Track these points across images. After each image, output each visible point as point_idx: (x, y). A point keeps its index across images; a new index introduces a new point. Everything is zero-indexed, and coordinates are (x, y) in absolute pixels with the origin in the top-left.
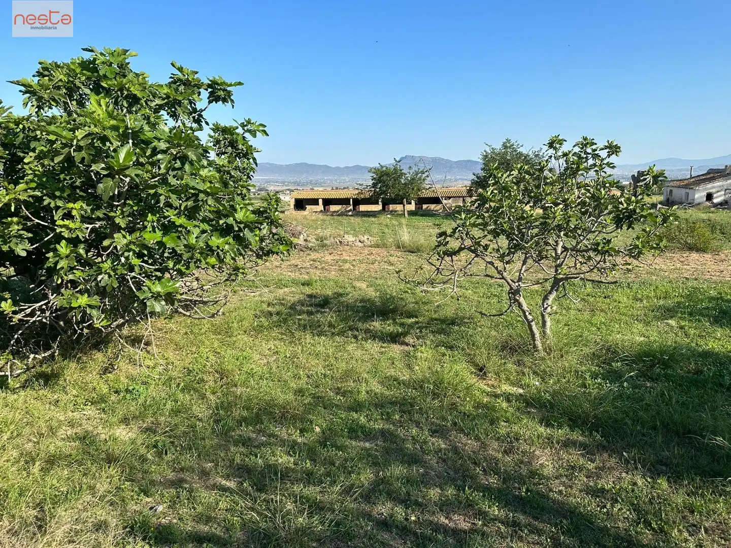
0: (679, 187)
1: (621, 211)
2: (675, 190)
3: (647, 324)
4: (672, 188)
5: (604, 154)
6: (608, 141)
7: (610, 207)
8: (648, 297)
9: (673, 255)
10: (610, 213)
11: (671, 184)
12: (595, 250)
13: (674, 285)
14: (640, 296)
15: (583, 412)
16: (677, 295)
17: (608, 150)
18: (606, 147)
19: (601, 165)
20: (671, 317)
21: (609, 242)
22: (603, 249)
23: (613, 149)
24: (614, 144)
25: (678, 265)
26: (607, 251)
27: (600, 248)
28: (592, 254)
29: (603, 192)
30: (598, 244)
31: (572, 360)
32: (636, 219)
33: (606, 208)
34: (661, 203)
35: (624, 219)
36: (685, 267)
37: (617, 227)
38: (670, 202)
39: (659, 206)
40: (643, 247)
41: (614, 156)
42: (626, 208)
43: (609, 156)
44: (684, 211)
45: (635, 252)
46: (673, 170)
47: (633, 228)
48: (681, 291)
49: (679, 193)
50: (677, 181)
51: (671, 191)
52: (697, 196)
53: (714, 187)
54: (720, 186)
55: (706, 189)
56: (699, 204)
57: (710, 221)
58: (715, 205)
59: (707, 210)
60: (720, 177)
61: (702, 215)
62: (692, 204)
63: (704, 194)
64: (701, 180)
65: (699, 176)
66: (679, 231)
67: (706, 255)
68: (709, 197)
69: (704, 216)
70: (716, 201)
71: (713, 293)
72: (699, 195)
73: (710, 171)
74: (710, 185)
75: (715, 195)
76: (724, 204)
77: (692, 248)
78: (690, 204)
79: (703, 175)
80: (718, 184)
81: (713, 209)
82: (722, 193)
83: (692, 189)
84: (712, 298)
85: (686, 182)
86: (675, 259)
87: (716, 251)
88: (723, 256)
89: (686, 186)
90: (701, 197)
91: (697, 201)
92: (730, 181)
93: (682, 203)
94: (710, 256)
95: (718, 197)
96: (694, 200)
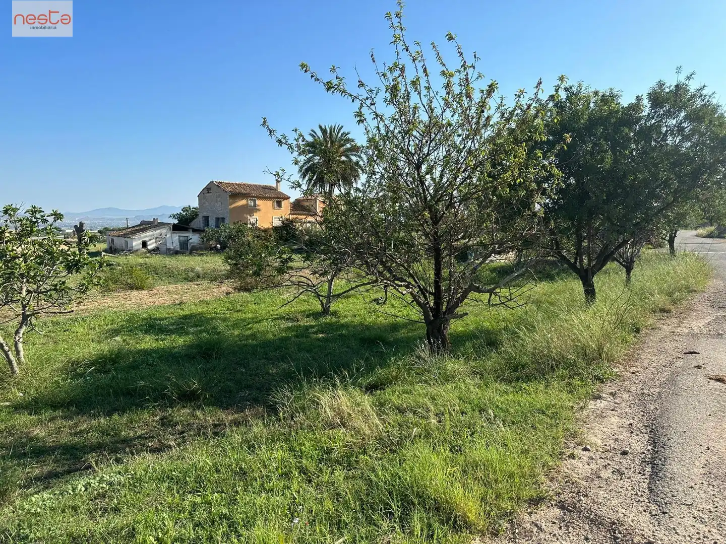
0: (119, 236)
1: (70, 261)
2: (116, 239)
3: (99, 342)
4: (113, 238)
5: (51, 219)
6: (53, 210)
7: (61, 258)
8: (99, 325)
9: (119, 294)
10: (61, 263)
11: (112, 233)
12: (55, 289)
13: (118, 315)
14: (93, 326)
15: (61, 399)
16: (120, 320)
17: (54, 217)
18: (52, 215)
19: (50, 229)
20: (117, 336)
21: (64, 283)
22: (60, 289)
23: (58, 216)
24: (58, 212)
25: (123, 302)
26: (63, 290)
27: (58, 288)
28: (53, 292)
29: (55, 248)
30: (56, 285)
31: (46, 374)
32: (81, 266)
33: (58, 260)
34: (105, 251)
35: (73, 266)
36: (128, 302)
37: (69, 273)
39: (103, 253)
40: (89, 284)
41: (59, 221)
42: (73, 259)
43: (55, 221)
44: (125, 257)
45: (83, 289)
46: (113, 219)
47: (80, 273)
48: (123, 318)
49: (119, 242)
50: (117, 230)
51: (112, 240)
52: (134, 244)
53: (146, 236)
54: (151, 236)
55: (141, 238)
56: (137, 251)
57: (146, 264)
58: (150, 251)
59: (143, 256)
60: (150, 228)
61: (140, 260)
62: (131, 251)
63: (140, 242)
64: (136, 230)
65: (134, 227)
66: (121, 275)
67: (143, 292)
68: (144, 244)
69: (141, 261)
70: (150, 247)
71: (145, 315)
72: (136, 243)
73: (143, 223)
74: (143, 235)
75: (148, 243)
76: (156, 250)
77: (132, 287)
78: (129, 251)
79: (137, 226)
80: (149, 233)
81: (148, 255)
82: (154, 241)
83: (130, 238)
84: (143, 319)
85: (124, 231)
86: (120, 297)
87: (150, 288)
88: (156, 291)
89: (124, 236)
90: (137, 245)
91: (135, 248)
92: (158, 231)
93: (123, 251)
94: (146, 292)
95: (151, 244)
96: (132, 247)
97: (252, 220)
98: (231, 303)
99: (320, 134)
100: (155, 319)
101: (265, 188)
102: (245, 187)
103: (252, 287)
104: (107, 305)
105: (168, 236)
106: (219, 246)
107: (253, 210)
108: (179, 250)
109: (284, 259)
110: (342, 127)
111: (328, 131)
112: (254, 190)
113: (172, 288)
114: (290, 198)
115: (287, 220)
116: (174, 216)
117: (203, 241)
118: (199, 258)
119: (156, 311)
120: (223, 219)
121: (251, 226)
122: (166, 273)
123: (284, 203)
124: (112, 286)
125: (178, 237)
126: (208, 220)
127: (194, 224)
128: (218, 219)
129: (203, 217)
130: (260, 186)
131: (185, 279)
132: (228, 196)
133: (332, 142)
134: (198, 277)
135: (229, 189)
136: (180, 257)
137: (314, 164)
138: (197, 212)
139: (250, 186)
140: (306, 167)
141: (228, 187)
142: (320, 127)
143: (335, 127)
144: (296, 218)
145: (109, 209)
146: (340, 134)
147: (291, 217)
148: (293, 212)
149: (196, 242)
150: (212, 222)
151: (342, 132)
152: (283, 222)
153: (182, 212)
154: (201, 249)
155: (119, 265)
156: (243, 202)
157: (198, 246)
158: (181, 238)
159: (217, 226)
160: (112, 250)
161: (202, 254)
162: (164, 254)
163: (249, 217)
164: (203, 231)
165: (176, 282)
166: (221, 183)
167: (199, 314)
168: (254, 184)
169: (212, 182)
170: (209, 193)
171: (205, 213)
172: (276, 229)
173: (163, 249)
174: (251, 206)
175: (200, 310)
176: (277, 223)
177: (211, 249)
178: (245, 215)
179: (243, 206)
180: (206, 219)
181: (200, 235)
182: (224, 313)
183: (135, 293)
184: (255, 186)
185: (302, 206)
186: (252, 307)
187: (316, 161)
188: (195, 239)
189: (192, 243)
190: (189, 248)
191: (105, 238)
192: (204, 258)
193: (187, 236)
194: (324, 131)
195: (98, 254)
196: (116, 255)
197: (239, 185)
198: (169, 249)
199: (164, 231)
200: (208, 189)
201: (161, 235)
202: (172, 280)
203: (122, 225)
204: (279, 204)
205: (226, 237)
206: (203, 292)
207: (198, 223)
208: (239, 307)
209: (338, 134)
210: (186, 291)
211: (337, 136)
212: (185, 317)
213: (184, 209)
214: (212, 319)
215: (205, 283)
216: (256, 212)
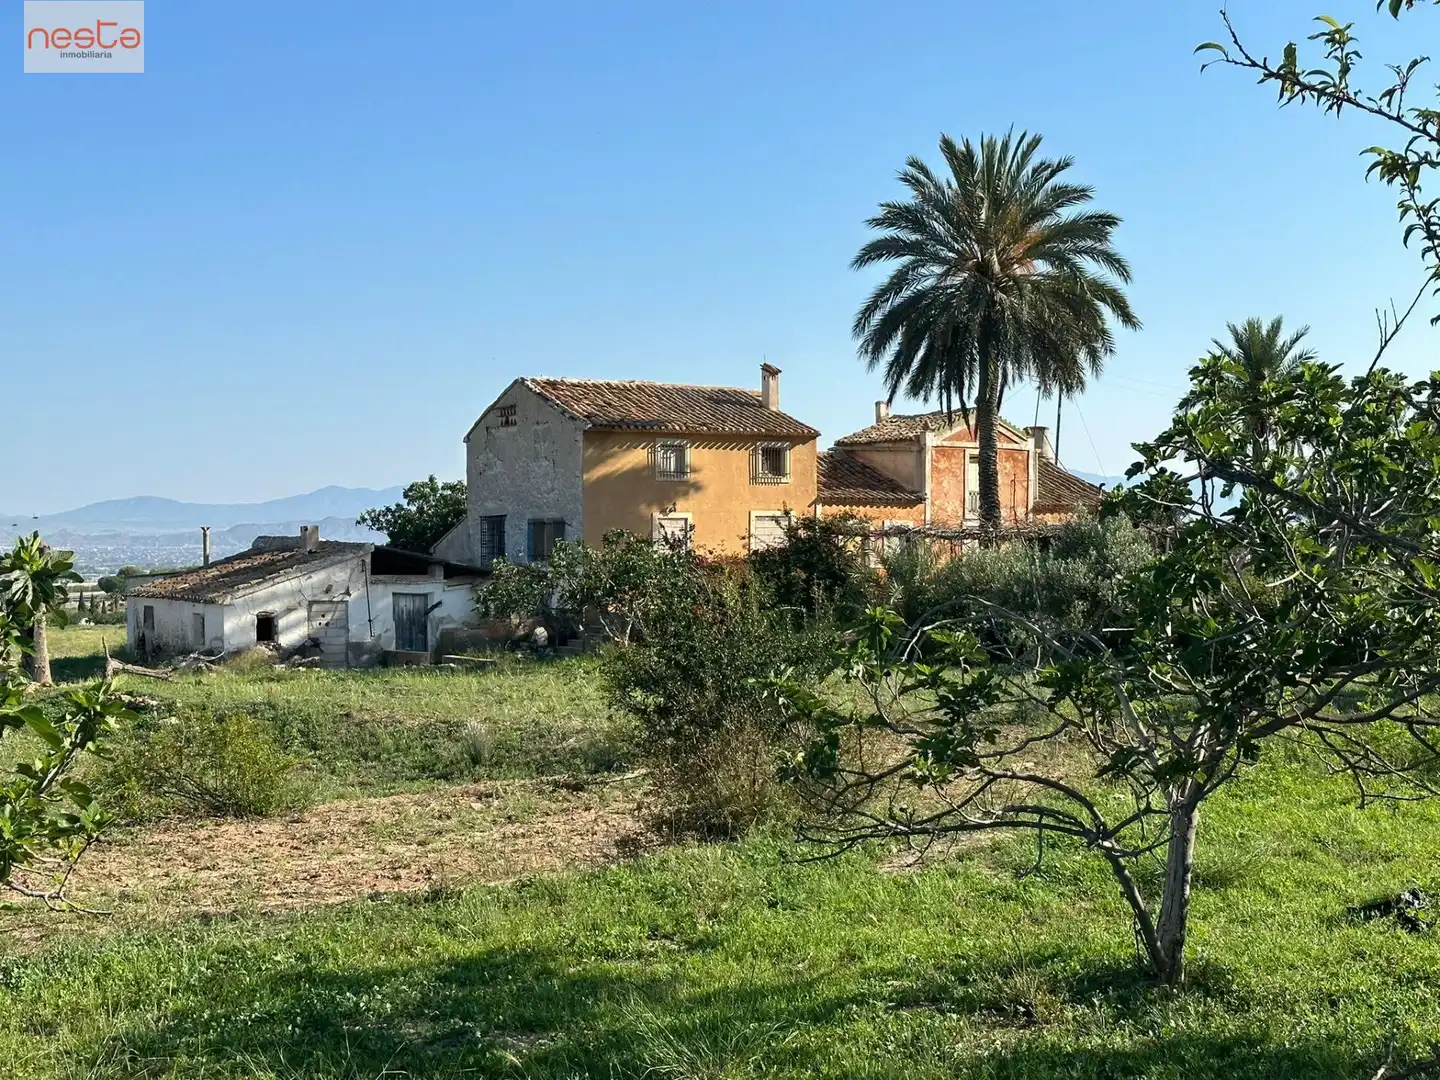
0: (172, 597)
2: (161, 609)
4: (150, 603)
9: (166, 838)
11: (147, 586)
13: (162, 953)
16: (171, 985)
25: (183, 873)
34: (121, 654)
36: (204, 874)
38: (148, 648)
39: (114, 664)
44: (192, 679)
46: (154, 539)
48: (185, 969)
49: (174, 619)
50: (165, 575)
51: (149, 611)
52: (229, 626)
53: (274, 597)
54: (292, 593)
55: (254, 603)
56: (237, 653)
57: (273, 707)
58: (286, 655)
59: (262, 671)
60: (289, 563)
61: (250, 688)
62: (217, 655)
63: (250, 618)
64: (237, 572)
65: (229, 560)
66: (179, 752)
67: (265, 827)
68: (266, 628)
69: (254, 692)
70: (287, 639)
71: (283, 959)
72: (236, 623)
73: (262, 545)
74: (263, 591)
75: (281, 623)
76: (309, 649)
77: (223, 806)
78: (210, 653)
79: (241, 557)
80: (287, 584)
81: (280, 668)
82: (302, 613)
83: (212, 602)
84: (281, 981)
85: (193, 579)
86: (172, 852)
87: (295, 809)
88: (315, 824)
89: (194, 595)
90: (243, 629)
91: (231, 644)
92: (318, 577)
93: (185, 652)
94: (278, 828)
95: (290, 628)
96: (221, 639)
97: (673, 528)
98: (659, 896)
99: (943, 173)
100: (330, 980)
101: (721, 399)
102: (644, 398)
103: (736, 816)
104: (117, 891)
105: (354, 594)
106: (541, 631)
107: (674, 486)
108: (393, 648)
109: (952, 687)
110: (1036, 142)
111: (979, 157)
112: (676, 407)
113: (378, 808)
114: (816, 434)
115: (809, 523)
116: (375, 520)
117: (486, 614)
118: (472, 682)
119: (334, 936)
120: (560, 526)
121: (668, 552)
122: (348, 745)
123: (793, 457)
124: (143, 801)
125: (390, 598)
126: (501, 534)
127: (448, 548)
128: (537, 526)
129: (484, 518)
130: (699, 392)
131: (423, 769)
132: (580, 438)
133: (997, 203)
134: (476, 760)
135: (581, 408)
136: (403, 679)
137: (920, 295)
138: (458, 502)
139: (661, 393)
140: (887, 307)
141: (578, 401)
142: (948, 146)
143: (1005, 146)
144: (847, 517)
145: (142, 501)
146: (1028, 169)
147: (821, 511)
148: (827, 494)
149: (456, 616)
150: (517, 539)
151: (1035, 160)
152: (791, 532)
153: (404, 502)
154: (478, 645)
155: (170, 709)
156: (636, 457)
157: (465, 633)
158: (402, 603)
159: (537, 553)
160: (146, 652)
161: (482, 666)
162: (337, 665)
163: (657, 515)
164: (484, 573)
165: (392, 779)
166: (553, 385)
167: (527, 957)
168: (679, 384)
169: (520, 383)
170: (507, 423)
171: (490, 505)
172: (762, 561)
173: (335, 644)
174: (664, 473)
175: (527, 936)
176: (769, 536)
177: (515, 644)
178: (643, 507)
179: (635, 475)
180: (495, 525)
181: (473, 589)
182: (640, 955)
183: (233, 830)
184: (680, 391)
185: (865, 467)
186: (763, 922)
187: (929, 283)
188: (452, 604)
189: (441, 620)
190: (431, 640)
191: (123, 606)
192: (491, 680)
193: (425, 596)
194: (961, 161)
195: (92, 665)
196: (160, 671)
197: (622, 391)
198: (357, 648)
199: (339, 575)
200: (505, 410)
201: (327, 591)
202: (371, 771)
203: (188, 556)
204: (775, 463)
205: (573, 595)
206: (510, 829)
207: (463, 543)
208: (703, 926)
209: (1020, 168)
210: (437, 824)
211: (1014, 180)
212: (465, 972)
213: (411, 494)
214: (591, 985)
215: (515, 788)
216: (686, 494)
